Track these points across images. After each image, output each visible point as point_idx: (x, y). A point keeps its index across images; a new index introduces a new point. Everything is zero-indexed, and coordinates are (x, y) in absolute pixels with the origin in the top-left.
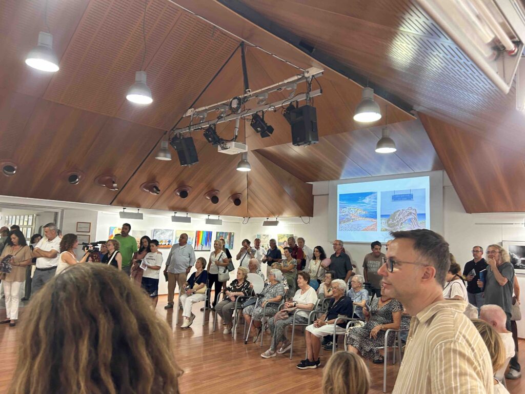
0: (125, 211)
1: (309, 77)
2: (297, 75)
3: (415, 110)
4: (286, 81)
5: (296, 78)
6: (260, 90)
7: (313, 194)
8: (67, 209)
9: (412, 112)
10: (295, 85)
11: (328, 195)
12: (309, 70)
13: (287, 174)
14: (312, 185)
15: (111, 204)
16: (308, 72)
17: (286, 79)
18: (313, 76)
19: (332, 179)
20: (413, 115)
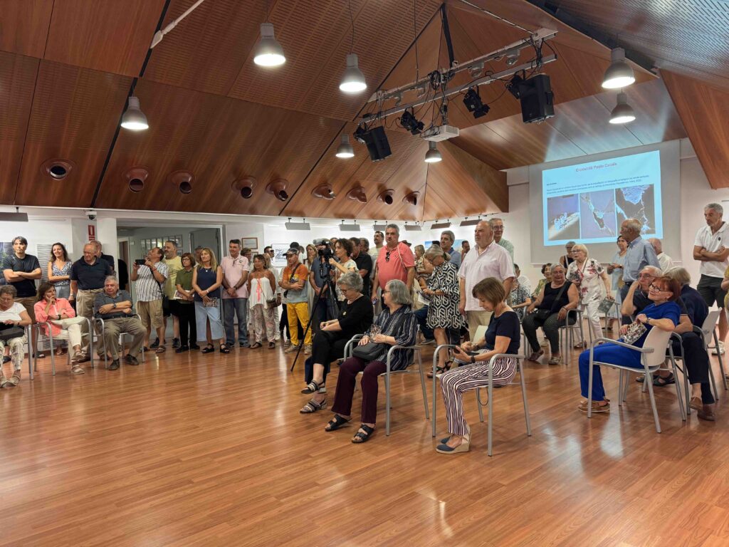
0: (291, 221)
1: (538, 41)
2: (522, 39)
3: (656, 68)
4: (507, 48)
5: (521, 43)
6: (472, 61)
7: (508, 184)
8: (229, 223)
9: (653, 70)
10: (519, 51)
11: (528, 183)
12: (538, 31)
13: (477, 162)
14: (506, 173)
15: (279, 215)
16: (537, 35)
17: (507, 45)
18: (543, 39)
19: (535, 163)
20: (655, 74)
